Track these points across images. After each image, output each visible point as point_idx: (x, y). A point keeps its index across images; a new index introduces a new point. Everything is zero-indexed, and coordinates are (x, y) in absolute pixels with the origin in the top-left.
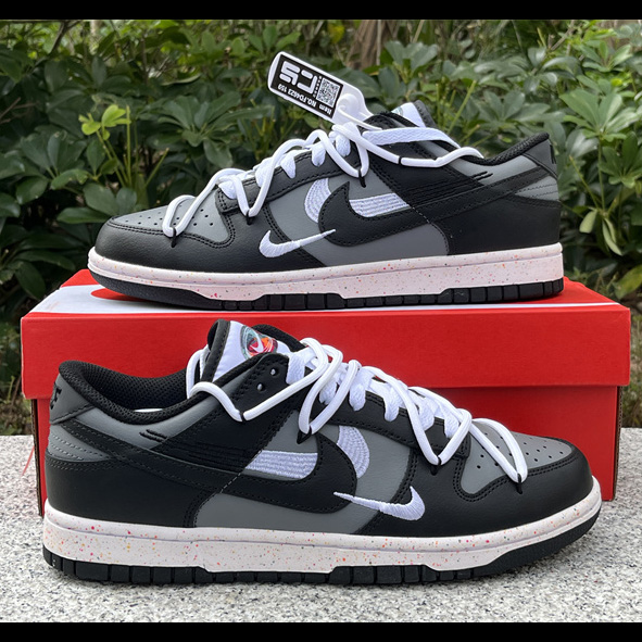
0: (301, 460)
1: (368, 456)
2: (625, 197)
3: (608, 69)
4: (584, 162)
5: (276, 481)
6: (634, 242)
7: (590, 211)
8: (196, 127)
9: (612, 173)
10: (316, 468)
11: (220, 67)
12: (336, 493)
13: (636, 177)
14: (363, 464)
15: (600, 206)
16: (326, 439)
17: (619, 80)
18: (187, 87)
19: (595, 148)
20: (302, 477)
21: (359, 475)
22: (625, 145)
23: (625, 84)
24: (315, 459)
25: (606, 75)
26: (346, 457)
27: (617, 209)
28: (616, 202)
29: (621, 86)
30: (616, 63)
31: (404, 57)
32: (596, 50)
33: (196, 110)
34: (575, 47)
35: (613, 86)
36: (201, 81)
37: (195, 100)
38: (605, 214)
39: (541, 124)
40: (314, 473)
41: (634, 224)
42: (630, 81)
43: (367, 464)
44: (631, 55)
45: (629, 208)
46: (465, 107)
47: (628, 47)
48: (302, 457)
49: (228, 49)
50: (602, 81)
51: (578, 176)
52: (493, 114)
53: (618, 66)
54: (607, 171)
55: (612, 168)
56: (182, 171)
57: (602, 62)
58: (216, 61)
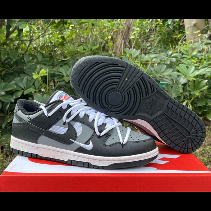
0: (64, 129)
1: (81, 131)
2: (195, 97)
3: (190, 57)
4: (183, 86)
5: (56, 134)
6: (198, 110)
7: (185, 101)
8: (68, 75)
9: (191, 90)
10: (67, 132)
11: (76, 55)
12: (70, 139)
13: (199, 92)
14: (79, 133)
15: (188, 100)
16: (71, 125)
17: (193, 61)
18: (66, 61)
19: (186, 82)
20: (63, 134)
21: (78, 136)
22: (195, 82)
23: (195, 62)
24: (67, 130)
25: (189, 59)
26: (75, 130)
27: (193, 101)
28: (193, 99)
29: (194, 62)
30: (193, 55)
31: (130, 53)
32: (187, 51)
33: (68, 70)
34: (181, 50)
35: (192, 62)
36: (70, 60)
37: (68, 67)
38: (189, 102)
39: (170, 76)
40: (66, 133)
41: (198, 105)
42: (197, 61)
43: (80, 133)
44: (197, 53)
45: (196, 99)
46: (148, 69)
47: (196, 50)
48: (64, 128)
49: (78, 50)
50: (188, 61)
51: (181, 91)
52: (156, 72)
53: (193, 56)
54: (190, 90)
55: (192, 89)
56: (63, 88)
57: (189, 55)
58: (75, 53)
